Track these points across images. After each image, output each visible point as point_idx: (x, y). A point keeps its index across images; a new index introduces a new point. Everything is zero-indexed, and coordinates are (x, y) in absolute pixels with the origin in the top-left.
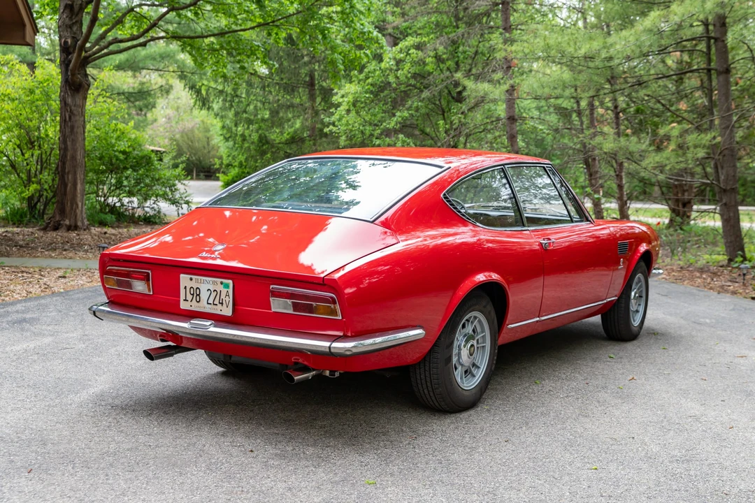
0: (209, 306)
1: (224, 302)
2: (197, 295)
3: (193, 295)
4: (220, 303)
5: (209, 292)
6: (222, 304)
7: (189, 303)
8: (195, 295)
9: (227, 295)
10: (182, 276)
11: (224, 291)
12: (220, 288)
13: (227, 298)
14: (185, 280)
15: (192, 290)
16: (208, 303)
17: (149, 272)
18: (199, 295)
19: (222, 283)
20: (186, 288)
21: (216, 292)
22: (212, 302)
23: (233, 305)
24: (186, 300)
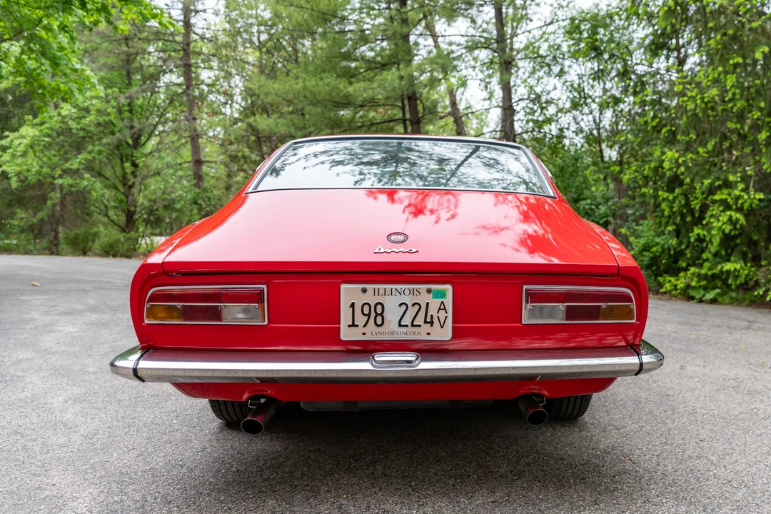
0: (404, 329)
1: (435, 320)
2: (377, 315)
3: (369, 315)
4: (426, 322)
5: (404, 307)
6: (432, 323)
7: (361, 329)
8: (373, 315)
9: (442, 307)
10: (343, 287)
11: (435, 304)
12: (424, 299)
13: (442, 314)
14: (349, 293)
15: (366, 308)
16: (400, 325)
17: (264, 287)
18: (381, 315)
19: (429, 291)
20: (353, 305)
21: (417, 307)
22: (409, 323)
23: (454, 322)
24: (353, 325)
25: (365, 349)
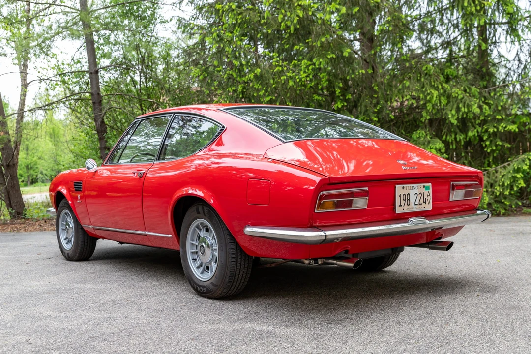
0: (416, 206)
1: (427, 201)
3: (405, 200)
4: (424, 202)
7: (402, 207)
9: (429, 195)
10: (397, 186)
11: (426, 193)
12: (423, 190)
13: (429, 197)
14: (399, 189)
15: (404, 197)
16: (415, 204)
18: (409, 199)
19: (424, 187)
20: (400, 196)
21: (420, 195)
22: (418, 203)
23: (432, 202)
24: (400, 206)
25: (404, 217)
